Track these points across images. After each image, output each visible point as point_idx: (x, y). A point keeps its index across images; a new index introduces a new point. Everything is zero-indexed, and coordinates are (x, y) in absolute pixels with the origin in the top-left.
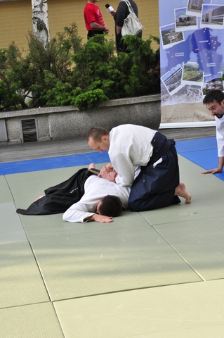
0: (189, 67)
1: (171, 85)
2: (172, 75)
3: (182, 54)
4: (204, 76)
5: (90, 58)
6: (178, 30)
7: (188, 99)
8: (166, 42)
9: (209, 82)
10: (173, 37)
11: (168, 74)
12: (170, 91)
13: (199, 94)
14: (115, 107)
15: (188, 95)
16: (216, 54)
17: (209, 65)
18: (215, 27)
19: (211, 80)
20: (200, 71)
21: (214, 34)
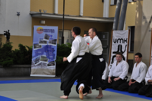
0: (43, 57)
1: (36, 62)
2: (36, 59)
3: (40, 52)
4: (48, 60)
5: (6, 50)
6: (40, 44)
7: (42, 67)
8: (35, 48)
9: (50, 62)
10: (38, 47)
11: (35, 58)
12: (35, 64)
13: (46, 66)
14: (15, 67)
15: (42, 66)
16: (53, 54)
17: (50, 57)
18: (53, 45)
19: (51, 61)
20: (47, 58)
21: (53, 47)
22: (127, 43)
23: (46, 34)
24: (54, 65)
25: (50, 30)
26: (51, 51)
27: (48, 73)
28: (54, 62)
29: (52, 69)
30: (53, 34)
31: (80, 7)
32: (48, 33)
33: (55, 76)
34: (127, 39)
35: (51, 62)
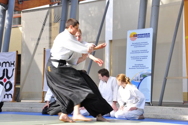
22: (14, 66)
34: (14, 62)
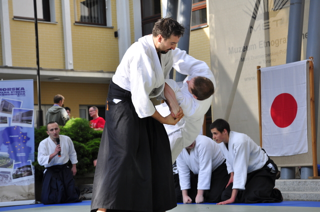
4: (14, 163)
9: (19, 168)
13: (9, 179)
16: (25, 147)
17: (19, 155)
18: (25, 125)
19: (21, 166)
20: (11, 159)
21: (24, 131)
23: (3, 101)
24: (30, 174)
25: (13, 89)
26: (19, 141)
27: (15, 196)
28: (30, 166)
29: (26, 184)
30: (21, 99)
31: (64, 50)
32: (8, 98)
33: (34, 201)
35: (23, 167)
